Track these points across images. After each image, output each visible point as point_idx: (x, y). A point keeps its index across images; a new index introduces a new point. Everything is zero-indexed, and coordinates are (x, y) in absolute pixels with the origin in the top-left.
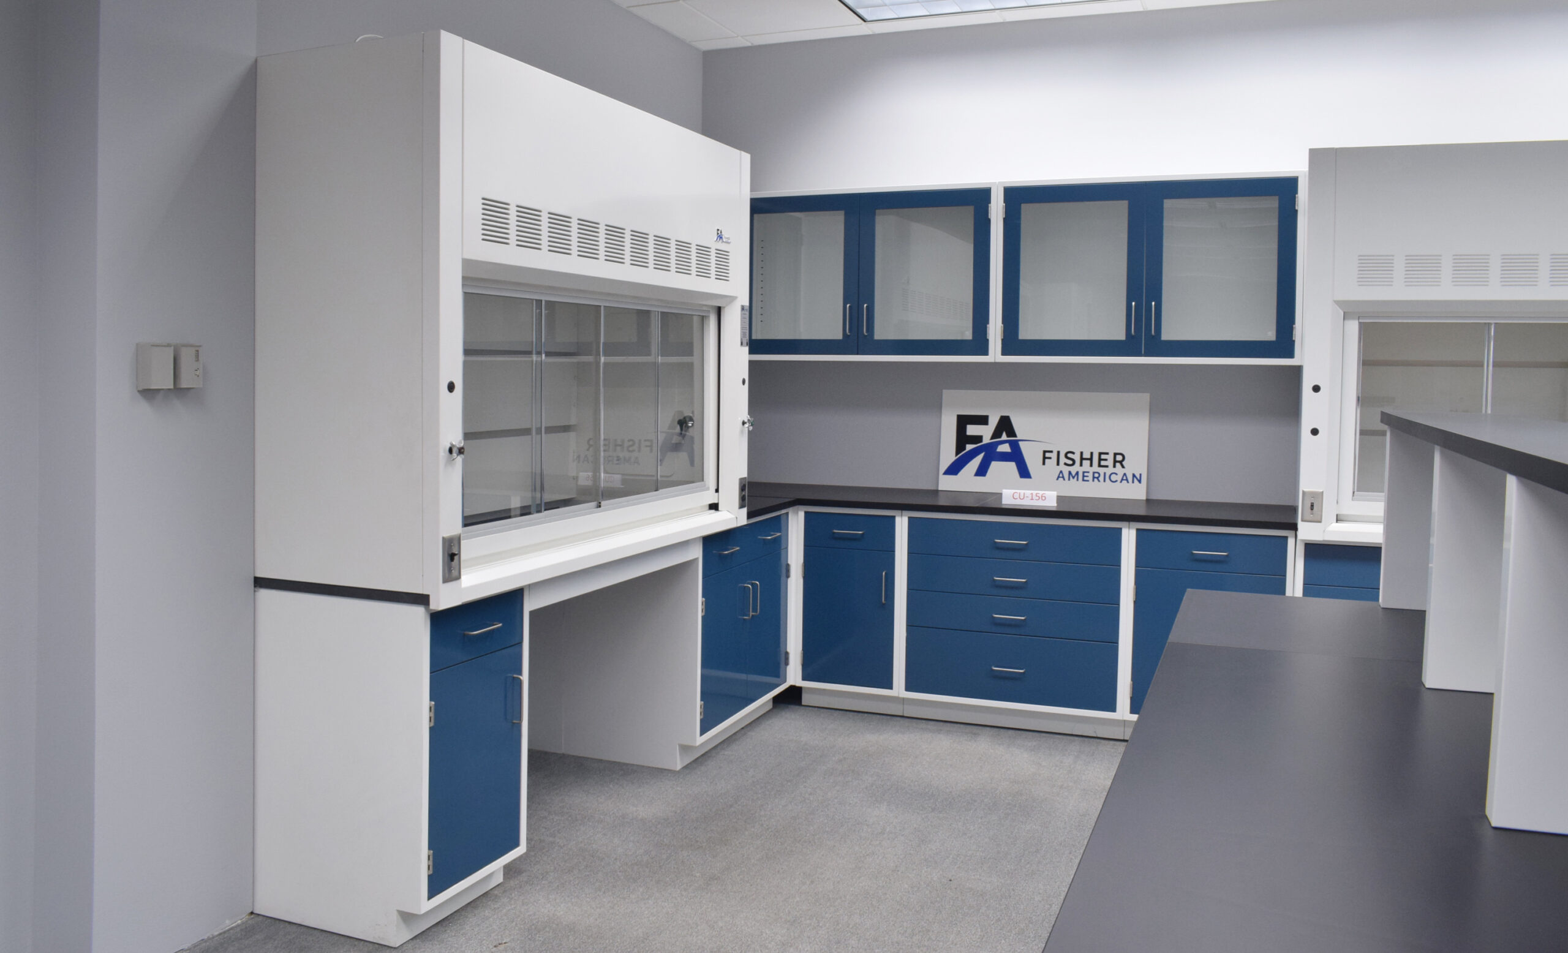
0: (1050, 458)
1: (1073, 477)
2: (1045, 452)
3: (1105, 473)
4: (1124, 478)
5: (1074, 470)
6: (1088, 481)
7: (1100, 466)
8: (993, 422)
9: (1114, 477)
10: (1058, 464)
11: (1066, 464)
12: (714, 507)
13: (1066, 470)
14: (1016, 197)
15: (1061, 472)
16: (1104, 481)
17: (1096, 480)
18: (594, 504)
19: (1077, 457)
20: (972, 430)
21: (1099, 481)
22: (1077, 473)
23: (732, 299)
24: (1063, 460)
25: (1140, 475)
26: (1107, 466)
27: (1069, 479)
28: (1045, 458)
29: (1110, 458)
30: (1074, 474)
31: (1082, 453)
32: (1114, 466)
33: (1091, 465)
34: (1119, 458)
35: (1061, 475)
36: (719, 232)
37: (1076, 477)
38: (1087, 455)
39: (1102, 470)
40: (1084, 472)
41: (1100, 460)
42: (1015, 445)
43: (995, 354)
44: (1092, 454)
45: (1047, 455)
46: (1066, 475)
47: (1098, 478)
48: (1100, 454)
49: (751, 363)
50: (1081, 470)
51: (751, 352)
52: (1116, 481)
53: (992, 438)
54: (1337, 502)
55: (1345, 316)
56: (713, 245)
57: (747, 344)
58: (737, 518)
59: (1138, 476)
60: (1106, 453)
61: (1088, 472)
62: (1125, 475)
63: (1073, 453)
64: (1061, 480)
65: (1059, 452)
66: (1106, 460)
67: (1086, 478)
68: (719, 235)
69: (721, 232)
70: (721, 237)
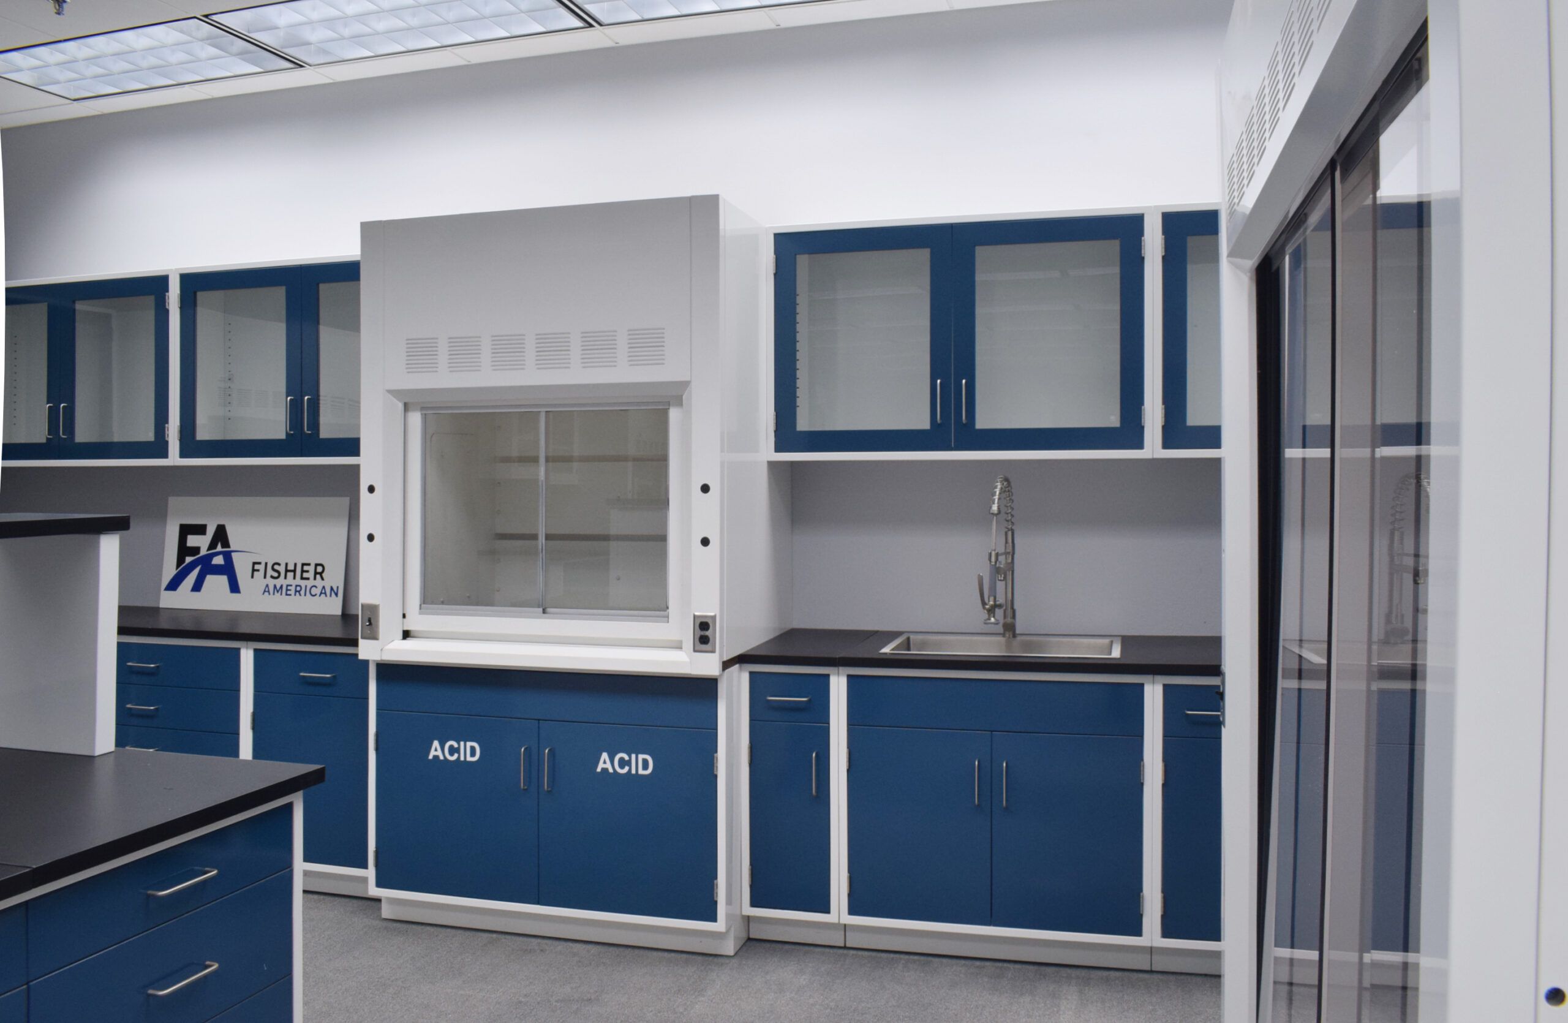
0: (258, 570)
1: (278, 592)
2: (254, 563)
3: (306, 586)
4: (323, 592)
5: (281, 581)
6: (290, 595)
7: (302, 578)
8: (211, 531)
9: (314, 591)
10: (265, 577)
11: (272, 577)
13: (272, 583)
15: (267, 586)
16: (305, 595)
17: (297, 593)
19: (282, 569)
20: (192, 541)
21: (300, 595)
22: (281, 587)
24: (270, 572)
25: (338, 587)
26: (308, 579)
27: (274, 594)
28: (254, 570)
29: (311, 569)
30: (278, 587)
31: (287, 564)
32: (315, 579)
33: (294, 578)
34: (319, 569)
35: (266, 590)
37: (280, 592)
38: (291, 567)
39: (303, 583)
40: (287, 586)
41: (303, 571)
42: (228, 556)
43: (174, 458)
44: (295, 565)
45: (257, 567)
46: (271, 590)
47: (299, 592)
48: (303, 565)
50: (285, 583)
52: (316, 595)
53: (208, 550)
54: (404, 616)
55: (406, 407)
59: (335, 589)
60: (309, 564)
61: (291, 585)
62: (324, 587)
63: (279, 564)
64: (266, 594)
65: (266, 564)
66: (307, 571)
67: (289, 592)
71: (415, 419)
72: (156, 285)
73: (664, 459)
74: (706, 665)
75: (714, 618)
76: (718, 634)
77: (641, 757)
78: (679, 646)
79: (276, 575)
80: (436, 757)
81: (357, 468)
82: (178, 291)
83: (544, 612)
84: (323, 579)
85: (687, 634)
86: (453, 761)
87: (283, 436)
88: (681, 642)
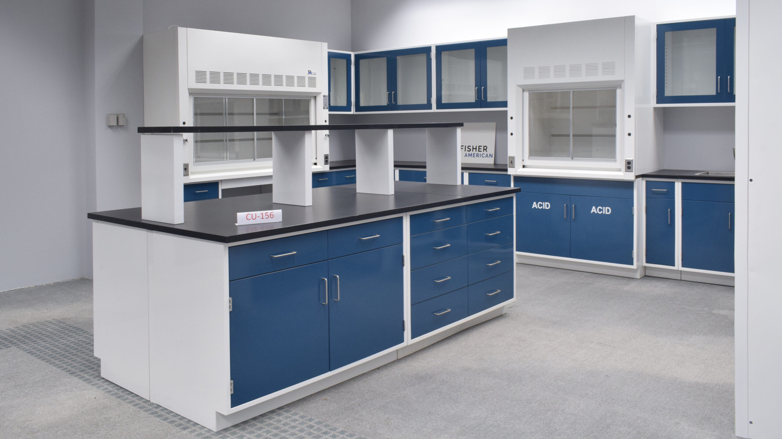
0: (462, 149)
1: (470, 156)
3: (480, 154)
4: (487, 156)
5: (470, 153)
6: (475, 157)
7: (479, 151)
9: (483, 156)
10: (465, 151)
11: (468, 151)
12: (315, 164)
13: (468, 153)
14: (441, 49)
15: (466, 154)
16: (480, 157)
17: (477, 157)
18: (253, 159)
19: (471, 148)
21: (478, 157)
22: (471, 154)
23: (319, 93)
25: (492, 154)
26: (481, 151)
27: (468, 157)
29: (482, 148)
30: (470, 154)
31: (473, 146)
32: (484, 151)
33: (476, 151)
34: (485, 148)
35: (466, 155)
36: (310, 71)
38: (475, 147)
39: (479, 153)
40: (474, 154)
41: (479, 149)
43: (434, 109)
44: (476, 146)
45: (462, 147)
46: (468, 155)
47: (478, 156)
48: (479, 146)
49: (330, 115)
50: (473, 153)
51: (329, 111)
52: (484, 157)
54: (523, 160)
55: (523, 91)
56: (307, 76)
57: (327, 108)
58: (323, 168)
59: (491, 155)
60: (481, 146)
61: (475, 154)
62: (487, 154)
63: (470, 146)
64: (466, 157)
65: (465, 146)
66: (481, 149)
67: (474, 156)
68: (310, 72)
69: (311, 71)
70: (311, 73)
71: (526, 94)
72: (426, 50)
73: (615, 106)
74: (629, 176)
75: (632, 160)
76: (634, 166)
77: (607, 208)
78: (620, 170)
79: (469, 150)
80: (535, 208)
81: (506, 112)
82: (435, 52)
83: (572, 159)
84: (486, 151)
85: (623, 166)
86: (540, 209)
87: (474, 101)
88: (621, 169)
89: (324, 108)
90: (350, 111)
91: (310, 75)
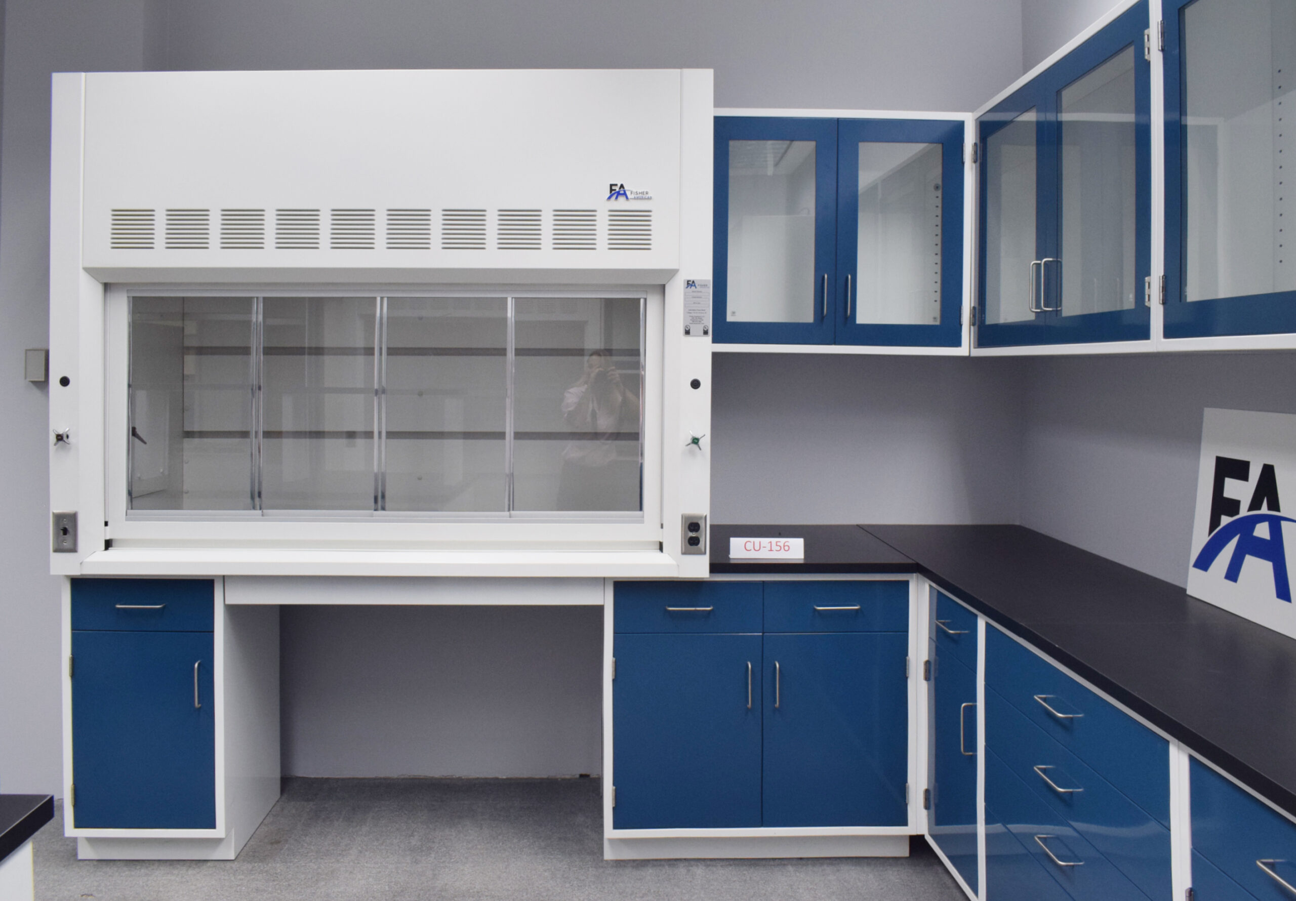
8: (1254, 476)
12: (661, 547)
23: (669, 273)
36: (617, 188)
56: (603, 207)
57: (706, 333)
58: (678, 566)
68: (617, 191)
69: (622, 186)
70: (625, 194)
89: (687, 332)
90: (957, 343)
91: (621, 204)
